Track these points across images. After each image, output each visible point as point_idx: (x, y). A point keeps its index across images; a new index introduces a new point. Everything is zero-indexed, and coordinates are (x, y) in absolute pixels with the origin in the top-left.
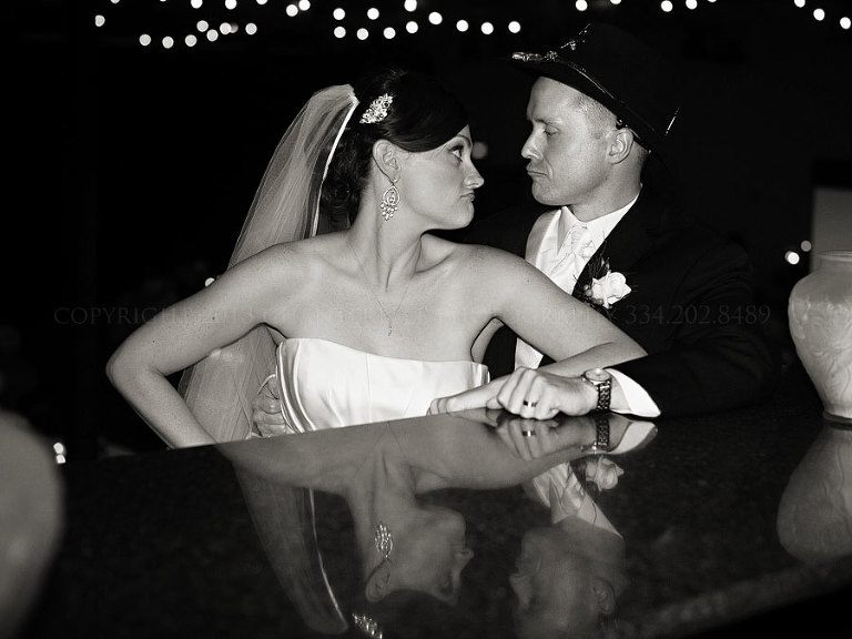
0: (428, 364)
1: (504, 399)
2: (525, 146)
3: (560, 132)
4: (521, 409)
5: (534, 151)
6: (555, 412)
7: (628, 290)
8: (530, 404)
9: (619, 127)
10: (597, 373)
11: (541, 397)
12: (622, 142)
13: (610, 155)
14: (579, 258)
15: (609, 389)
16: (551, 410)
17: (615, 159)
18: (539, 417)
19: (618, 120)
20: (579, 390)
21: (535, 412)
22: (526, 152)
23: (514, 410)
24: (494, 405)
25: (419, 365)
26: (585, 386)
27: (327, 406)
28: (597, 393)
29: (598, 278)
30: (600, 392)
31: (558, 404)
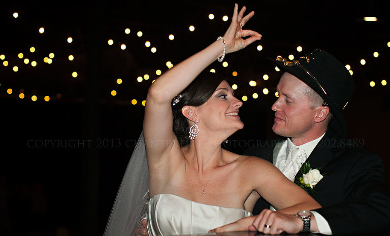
0: (222, 208)
1: (256, 224)
2: (274, 105)
3: (294, 102)
4: (264, 229)
5: (278, 107)
6: (281, 231)
7: (322, 177)
8: (268, 226)
9: (323, 105)
10: (304, 213)
11: (273, 223)
12: (323, 112)
13: (316, 117)
14: (295, 163)
15: (309, 221)
16: (278, 230)
17: (318, 120)
18: (272, 233)
19: (324, 102)
20: (293, 221)
21: (270, 231)
22: (274, 108)
23: (261, 230)
24: (252, 229)
25: (217, 208)
26: (297, 219)
27: (171, 225)
28: (303, 222)
29: (305, 174)
30: (304, 221)
31: (282, 227)
